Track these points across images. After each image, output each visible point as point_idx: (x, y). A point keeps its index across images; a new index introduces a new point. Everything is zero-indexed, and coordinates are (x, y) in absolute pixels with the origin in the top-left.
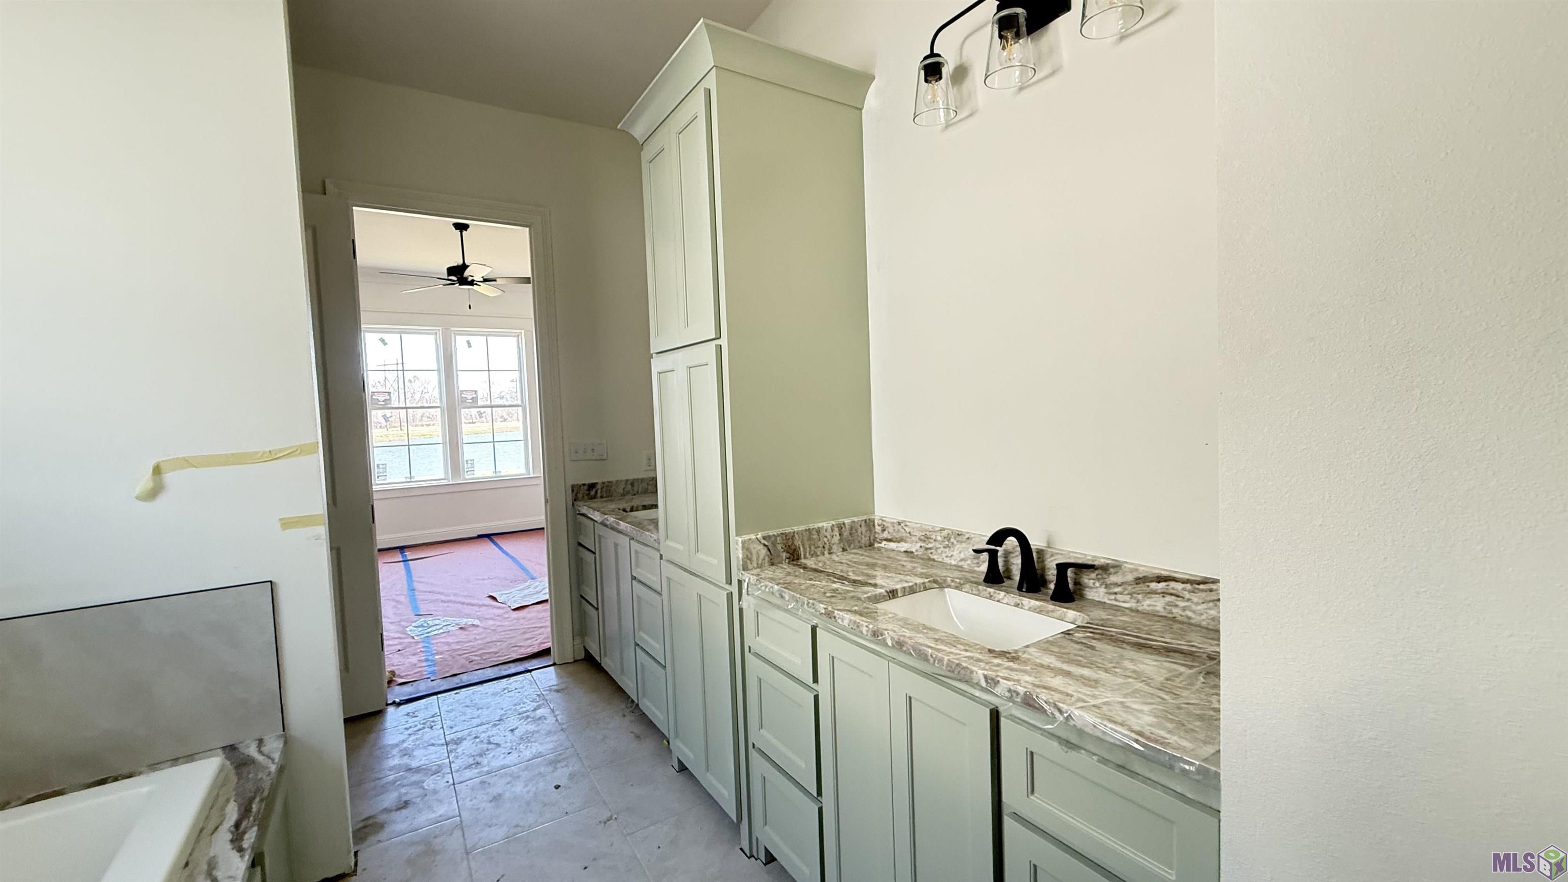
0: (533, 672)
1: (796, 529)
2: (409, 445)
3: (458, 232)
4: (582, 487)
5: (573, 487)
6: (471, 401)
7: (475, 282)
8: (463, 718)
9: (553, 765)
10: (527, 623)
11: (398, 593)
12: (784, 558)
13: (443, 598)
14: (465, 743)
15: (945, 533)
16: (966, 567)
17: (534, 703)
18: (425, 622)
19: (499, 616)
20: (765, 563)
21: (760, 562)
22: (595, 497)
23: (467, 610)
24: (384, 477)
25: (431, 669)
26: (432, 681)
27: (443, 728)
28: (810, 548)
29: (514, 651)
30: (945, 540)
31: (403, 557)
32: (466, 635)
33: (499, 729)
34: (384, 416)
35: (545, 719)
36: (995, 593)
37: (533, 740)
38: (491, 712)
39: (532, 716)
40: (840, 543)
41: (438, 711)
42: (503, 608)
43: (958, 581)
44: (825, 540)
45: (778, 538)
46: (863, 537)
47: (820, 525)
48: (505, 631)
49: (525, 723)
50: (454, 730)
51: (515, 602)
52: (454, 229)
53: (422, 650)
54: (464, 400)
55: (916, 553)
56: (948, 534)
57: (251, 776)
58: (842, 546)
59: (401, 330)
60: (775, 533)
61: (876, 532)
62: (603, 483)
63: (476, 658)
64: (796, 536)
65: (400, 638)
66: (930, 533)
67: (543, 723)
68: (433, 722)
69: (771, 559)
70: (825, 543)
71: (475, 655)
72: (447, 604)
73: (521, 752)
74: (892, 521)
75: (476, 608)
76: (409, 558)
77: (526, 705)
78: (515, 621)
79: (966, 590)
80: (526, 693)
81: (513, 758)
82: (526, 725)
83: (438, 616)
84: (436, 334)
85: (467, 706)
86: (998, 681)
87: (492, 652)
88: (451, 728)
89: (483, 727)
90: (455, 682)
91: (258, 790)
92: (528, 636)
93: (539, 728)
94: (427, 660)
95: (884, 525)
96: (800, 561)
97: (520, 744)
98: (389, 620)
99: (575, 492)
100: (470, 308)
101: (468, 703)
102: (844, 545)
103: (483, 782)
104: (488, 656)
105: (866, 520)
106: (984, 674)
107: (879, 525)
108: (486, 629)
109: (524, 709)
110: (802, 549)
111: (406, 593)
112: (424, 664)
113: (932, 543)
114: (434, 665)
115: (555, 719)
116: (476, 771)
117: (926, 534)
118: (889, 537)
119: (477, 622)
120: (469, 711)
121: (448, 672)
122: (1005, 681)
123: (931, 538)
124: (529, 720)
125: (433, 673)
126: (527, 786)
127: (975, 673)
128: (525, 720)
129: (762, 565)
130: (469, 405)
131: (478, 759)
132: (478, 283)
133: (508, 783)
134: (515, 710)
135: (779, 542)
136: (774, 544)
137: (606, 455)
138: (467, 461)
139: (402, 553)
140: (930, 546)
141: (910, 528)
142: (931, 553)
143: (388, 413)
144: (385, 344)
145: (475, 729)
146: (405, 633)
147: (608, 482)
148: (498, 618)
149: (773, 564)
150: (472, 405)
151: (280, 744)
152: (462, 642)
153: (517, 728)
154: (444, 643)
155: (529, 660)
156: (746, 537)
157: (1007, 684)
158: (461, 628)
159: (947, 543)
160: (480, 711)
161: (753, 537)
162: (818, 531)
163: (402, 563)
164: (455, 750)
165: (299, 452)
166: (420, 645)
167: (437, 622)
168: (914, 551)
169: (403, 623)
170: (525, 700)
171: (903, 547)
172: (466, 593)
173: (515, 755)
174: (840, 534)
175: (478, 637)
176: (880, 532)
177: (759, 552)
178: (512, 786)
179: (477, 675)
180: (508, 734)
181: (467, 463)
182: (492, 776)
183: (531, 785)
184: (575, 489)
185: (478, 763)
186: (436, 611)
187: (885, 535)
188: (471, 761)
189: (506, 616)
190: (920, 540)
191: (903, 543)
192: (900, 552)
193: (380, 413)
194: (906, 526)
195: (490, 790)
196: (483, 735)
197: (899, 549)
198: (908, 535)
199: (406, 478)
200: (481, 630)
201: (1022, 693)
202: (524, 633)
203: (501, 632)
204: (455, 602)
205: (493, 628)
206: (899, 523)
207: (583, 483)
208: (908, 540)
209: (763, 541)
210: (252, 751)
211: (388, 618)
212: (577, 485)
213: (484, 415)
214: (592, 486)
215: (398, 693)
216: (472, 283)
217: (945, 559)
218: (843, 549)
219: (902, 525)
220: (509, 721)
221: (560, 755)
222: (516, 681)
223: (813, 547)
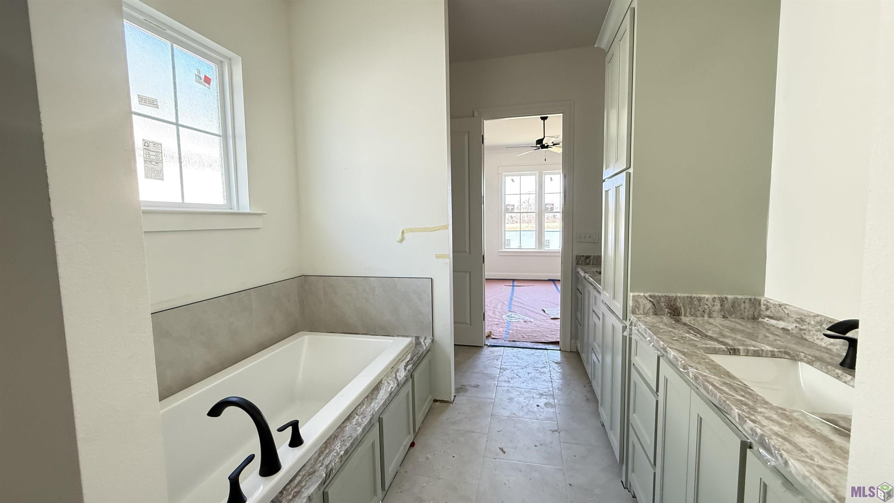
0: (548, 350)
1: (679, 295)
2: (520, 231)
3: (543, 121)
4: (582, 257)
5: (577, 256)
6: (550, 209)
7: (549, 146)
8: (511, 360)
9: (540, 395)
10: (555, 327)
11: (505, 300)
12: (666, 312)
13: (522, 305)
14: (507, 371)
15: (818, 319)
16: (834, 350)
17: (543, 365)
18: (511, 315)
19: (543, 320)
20: (650, 312)
21: (646, 311)
22: (589, 264)
23: (530, 313)
24: (509, 246)
25: (506, 336)
26: (505, 341)
27: (501, 362)
28: (690, 310)
29: (544, 338)
30: (818, 324)
31: (513, 284)
32: (526, 325)
33: (523, 371)
34: (511, 216)
35: (545, 374)
36: (842, 375)
37: (536, 381)
38: (523, 362)
39: (540, 370)
40: (721, 311)
41: (502, 354)
42: (546, 317)
43: (810, 357)
44: (706, 306)
45: (662, 299)
46: (746, 311)
47: (702, 296)
48: (543, 328)
49: (536, 372)
50: (505, 364)
51: (553, 315)
52: (541, 120)
53: (506, 326)
54: (547, 209)
55: (791, 331)
56: (821, 320)
57: (418, 348)
58: (723, 314)
59: (520, 174)
60: (660, 295)
61: (761, 310)
62: (595, 256)
63: (526, 337)
64: (678, 299)
65: (499, 319)
66: (805, 317)
67: (543, 375)
68: (499, 358)
69: (655, 311)
70: (705, 309)
71: (526, 335)
72: (522, 309)
73: (528, 384)
74: (775, 303)
75: (535, 314)
76: (515, 285)
77: (539, 364)
78: (550, 324)
79: (816, 366)
80: (541, 359)
81: (524, 385)
82: (535, 373)
83: (517, 313)
84: (536, 175)
85: (514, 356)
86: (746, 421)
87: (533, 336)
88: (505, 363)
89: (517, 367)
90: (513, 344)
91: (418, 353)
92: (553, 333)
93: (540, 377)
94: (506, 331)
95: (768, 305)
96: (680, 317)
97: (529, 380)
98: (498, 311)
99: (577, 259)
100: (545, 160)
101: (515, 355)
102: (725, 313)
103: (508, 390)
104: (531, 337)
105: (750, 299)
106: (738, 412)
107: (764, 305)
108: (535, 324)
109: (537, 366)
110: (682, 309)
111: (508, 300)
112: (504, 333)
113: (806, 325)
114: (508, 334)
115: (550, 375)
116: (507, 384)
117: (801, 318)
118: (771, 315)
119: (532, 320)
120: (514, 358)
121: (512, 339)
122: (750, 422)
123: (805, 322)
124: (538, 371)
125: (506, 338)
126: (525, 399)
127: (733, 410)
128: (536, 371)
129: (647, 313)
130: (549, 211)
131: (510, 380)
132: (551, 147)
133: (518, 395)
134: (533, 365)
135: (662, 301)
136: (659, 303)
137: (597, 240)
138: (546, 240)
139: (513, 282)
140: (804, 327)
141: (788, 310)
142: (805, 334)
143: (513, 215)
144: (513, 181)
145: (513, 367)
146: (501, 317)
147: (597, 256)
148: (542, 320)
149: (656, 315)
150: (551, 211)
151: (430, 341)
152: (523, 327)
153: (531, 373)
154: (515, 326)
155: (549, 344)
156: (636, 294)
157: (750, 424)
158: (525, 321)
159: (819, 327)
160: (519, 360)
161: (642, 294)
162: (700, 300)
163: (511, 287)
164: (503, 372)
165: (442, 228)
166: (506, 324)
167: (515, 316)
168: (790, 329)
169: (503, 313)
170: (540, 362)
171: (782, 324)
172: (533, 306)
173: (525, 384)
174: (721, 305)
175: (530, 327)
176: (764, 310)
177: (646, 305)
178: (519, 397)
179: (523, 344)
180: (526, 374)
181: (546, 242)
182: (512, 389)
183: (527, 400)
184: (578, 258)
185: (509, 381)
186: (517, 311)
187: (768, 313)
188: (507, 380)
189: (547, 321)
190: (796, 321)
191: (782, 321)
192: (779, 328)
193: (510, 214)
194: (786, 308)
195: (510, 395)
196: (516, 370)
197: (778, 326)
198: (786, 316)
199: (518, 247)
200: (533, 324)
201: (759, 434)
202: (552, 331)
203: (541, 328)
204: (526, 309)
205: (538, 325)
206: (780, 306)
207: (583, 255)
208: (785, 319)
209: (649, 298)
210: (422, 341)
211: (498, 310)
212: (579, 256)
213: (556, 217)
214: (588, 257)
215: (489, 342)
216: (547, 147)
217: (816, 340)
218: (723, 316)
219: (782, 307)
220: (529, 369)
221: (545, 392)
222: (539, 352)
223: (693, 310)
